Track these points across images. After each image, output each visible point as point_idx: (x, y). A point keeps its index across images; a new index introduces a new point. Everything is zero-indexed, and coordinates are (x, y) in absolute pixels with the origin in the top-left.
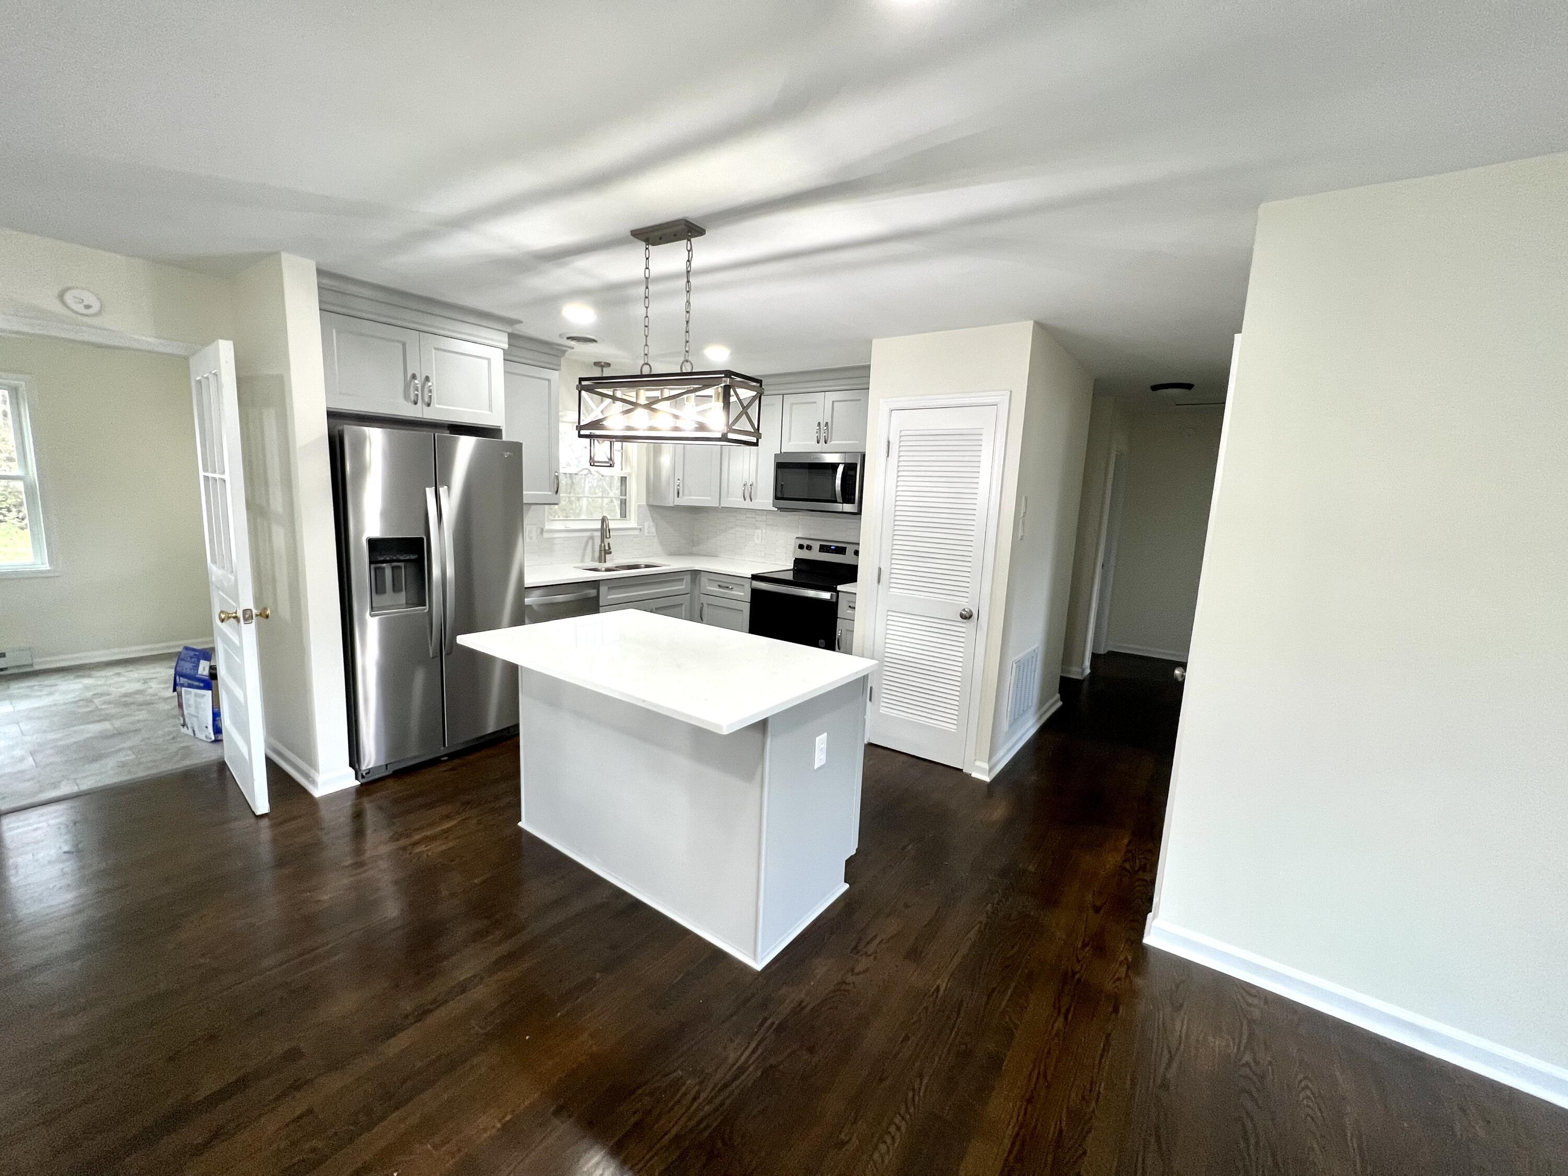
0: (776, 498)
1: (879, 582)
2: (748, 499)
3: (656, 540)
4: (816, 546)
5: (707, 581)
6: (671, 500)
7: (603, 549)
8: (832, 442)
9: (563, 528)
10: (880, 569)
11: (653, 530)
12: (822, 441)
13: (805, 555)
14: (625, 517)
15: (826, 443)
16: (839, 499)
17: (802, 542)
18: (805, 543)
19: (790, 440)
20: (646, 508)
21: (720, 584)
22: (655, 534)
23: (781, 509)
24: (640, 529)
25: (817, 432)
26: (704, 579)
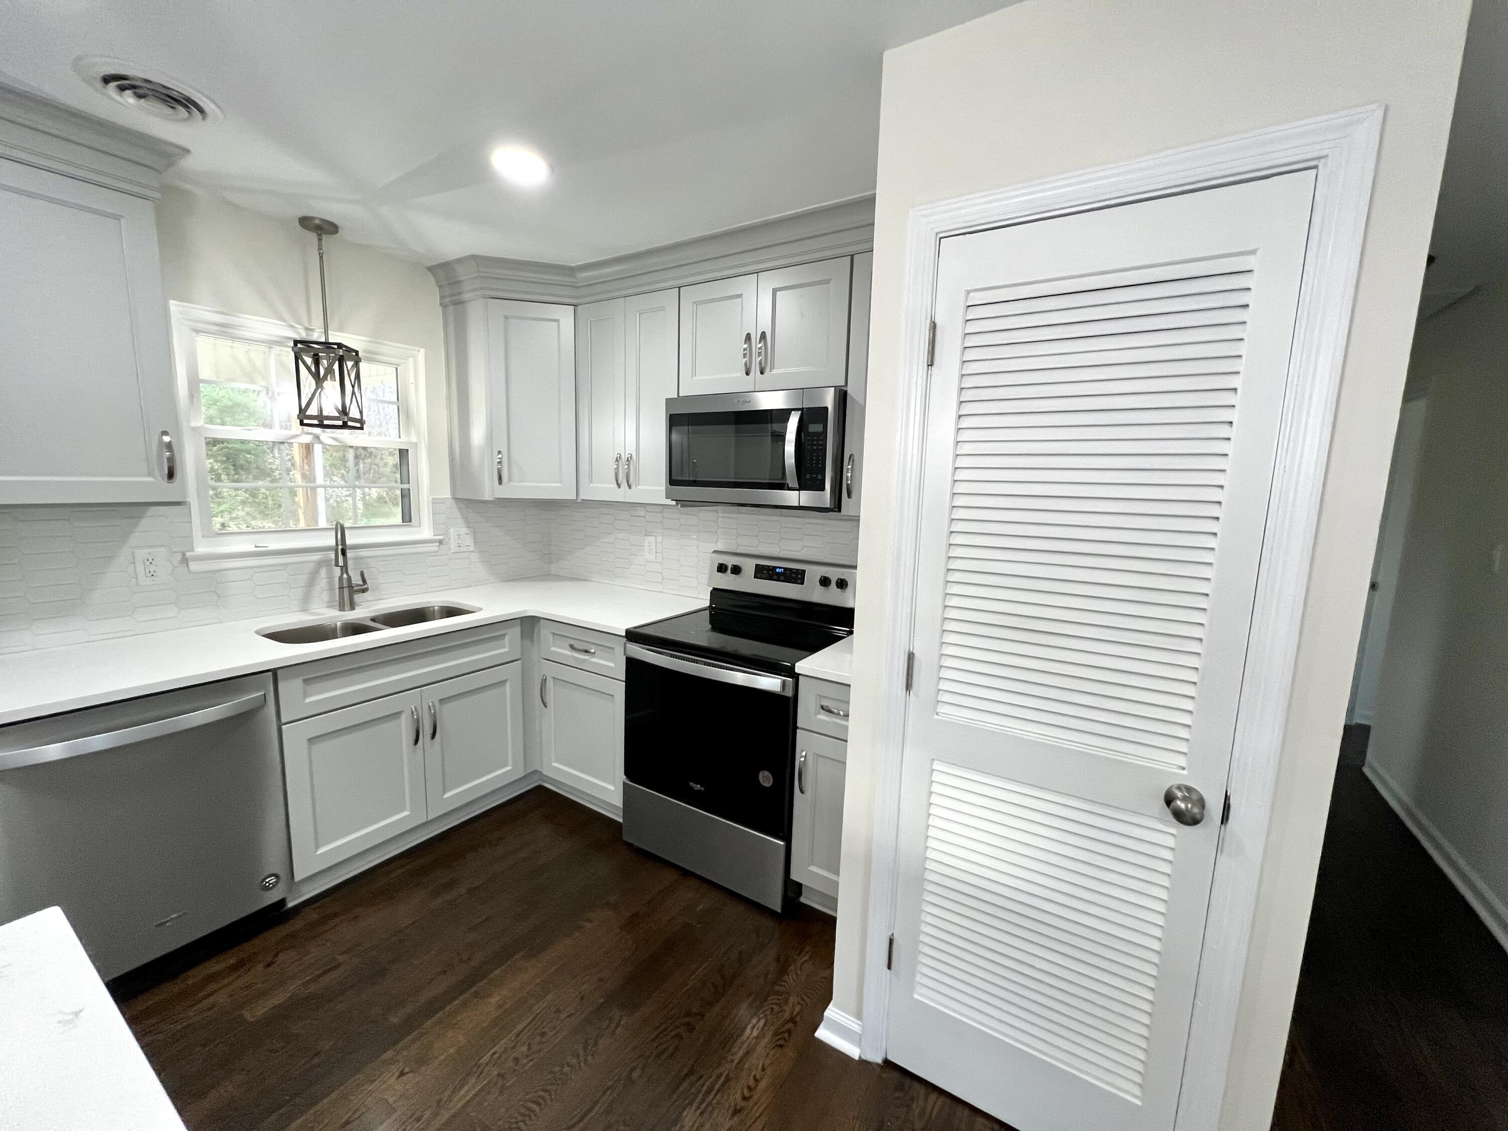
0: (673, 481)
1: (909, 686)
2: (624, 485)
3: (475, 557)
4: (749, 566)
5: (551, 638)
6: (489, 490)
7: (345, 584)
8: (774, 372)
9: (250, 548)
10: (911, 657)
11: (469, 541)
12: (755, 369)
13: (728, 582)
14: (410, 521)
15: (762, 373)
16: (791, 479)
17: (724, 559)
18: (730, 561)
19: (694, 374)
20: (453, 501)
21: (572, 642)
22: (472, 549)
23: (682, 502)
24: (441, 542)
25: (745, 355)
26: (545, 632)
